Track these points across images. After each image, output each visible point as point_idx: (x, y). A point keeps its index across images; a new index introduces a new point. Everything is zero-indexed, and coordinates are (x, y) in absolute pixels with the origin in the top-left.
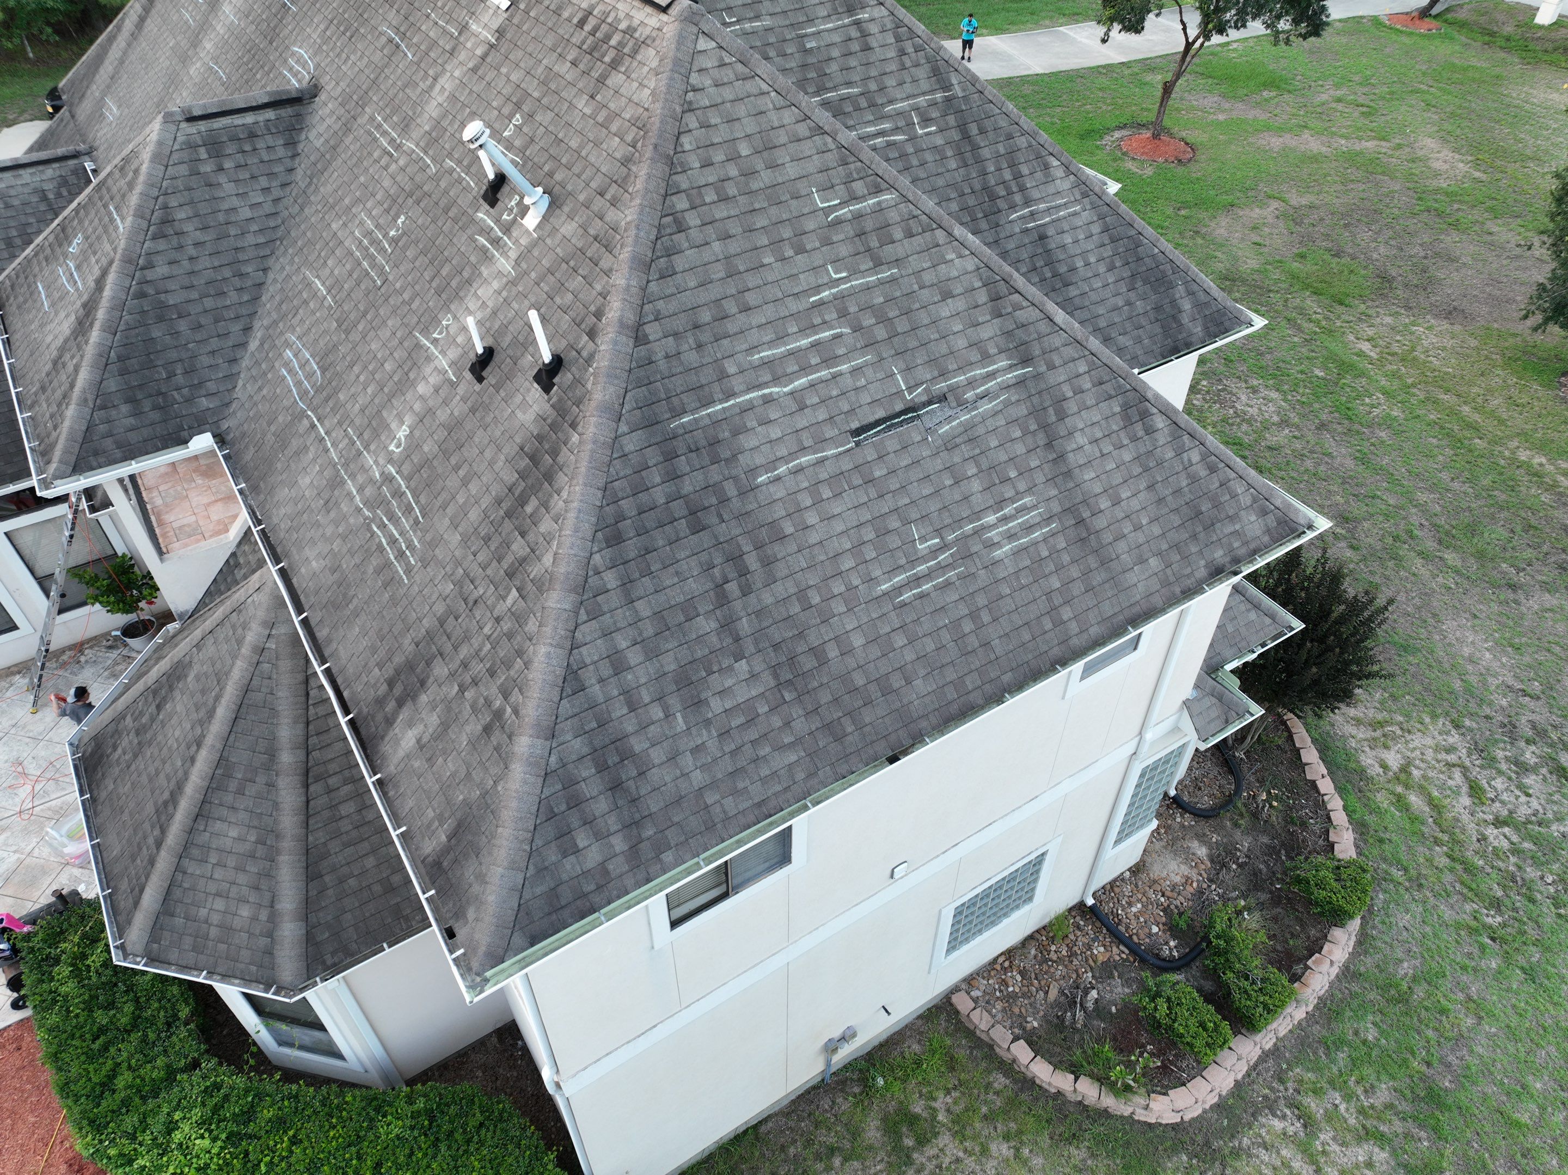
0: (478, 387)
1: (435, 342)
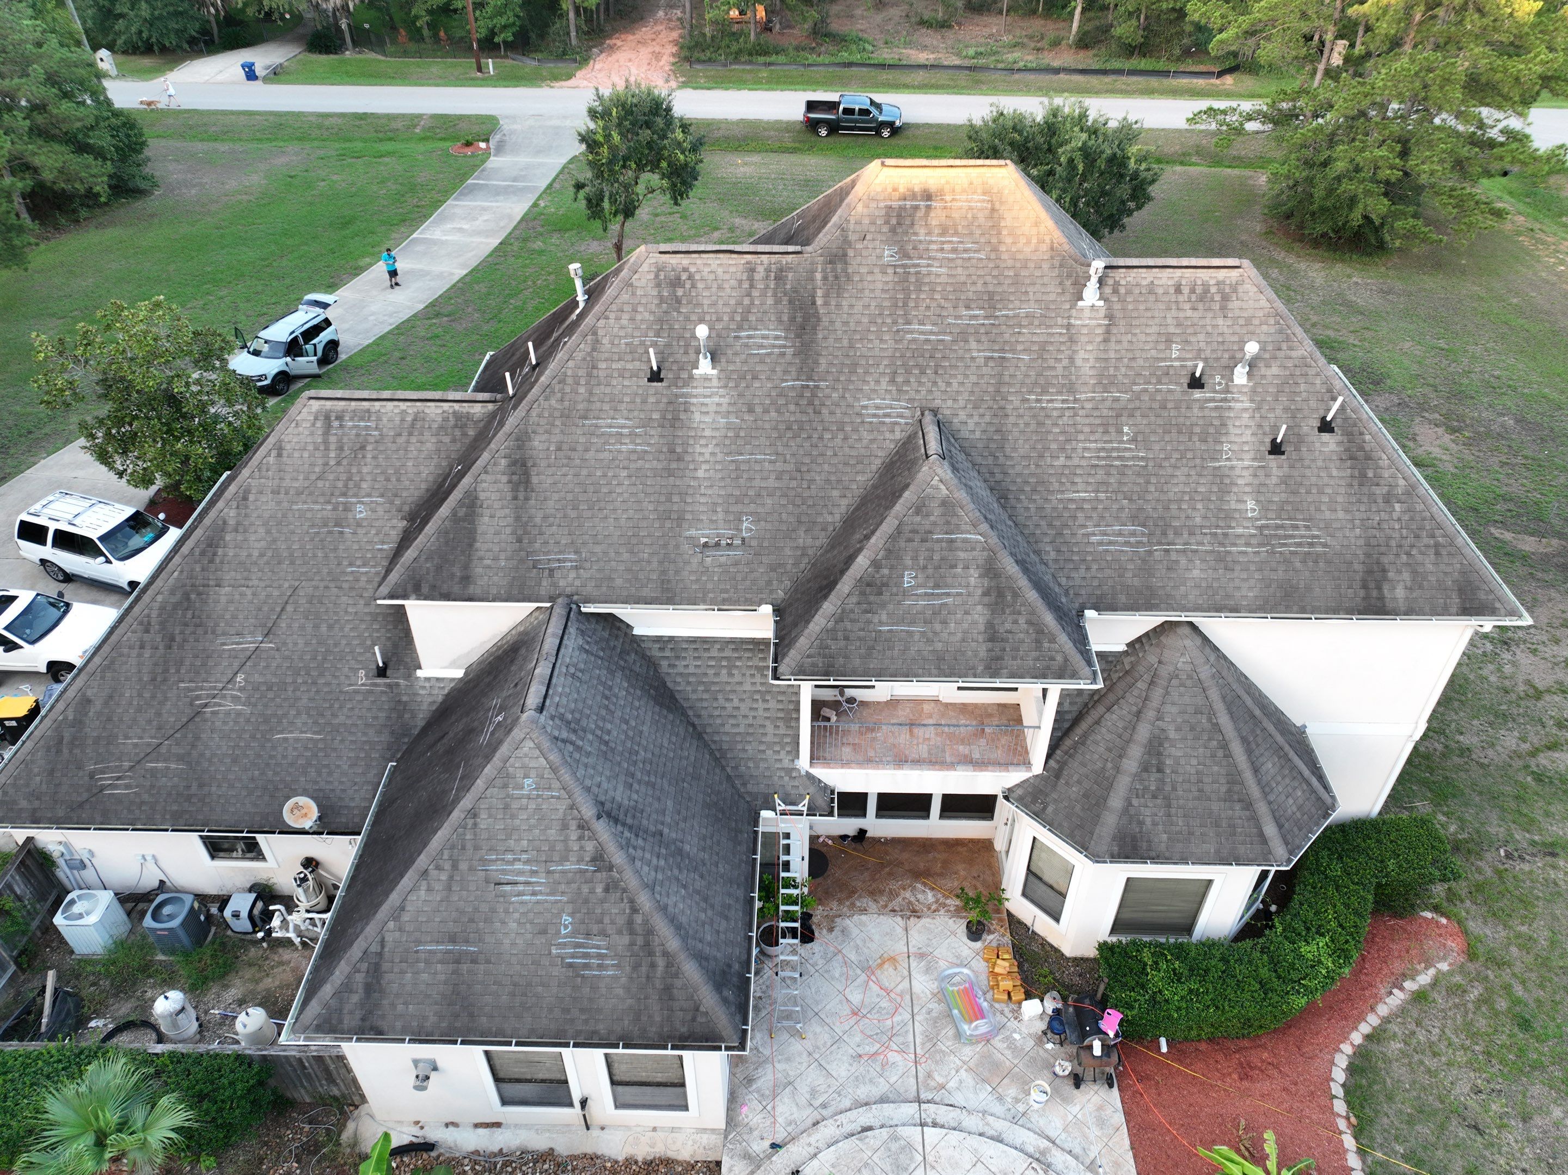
0: (1283, 457)
1: (1228, 459)
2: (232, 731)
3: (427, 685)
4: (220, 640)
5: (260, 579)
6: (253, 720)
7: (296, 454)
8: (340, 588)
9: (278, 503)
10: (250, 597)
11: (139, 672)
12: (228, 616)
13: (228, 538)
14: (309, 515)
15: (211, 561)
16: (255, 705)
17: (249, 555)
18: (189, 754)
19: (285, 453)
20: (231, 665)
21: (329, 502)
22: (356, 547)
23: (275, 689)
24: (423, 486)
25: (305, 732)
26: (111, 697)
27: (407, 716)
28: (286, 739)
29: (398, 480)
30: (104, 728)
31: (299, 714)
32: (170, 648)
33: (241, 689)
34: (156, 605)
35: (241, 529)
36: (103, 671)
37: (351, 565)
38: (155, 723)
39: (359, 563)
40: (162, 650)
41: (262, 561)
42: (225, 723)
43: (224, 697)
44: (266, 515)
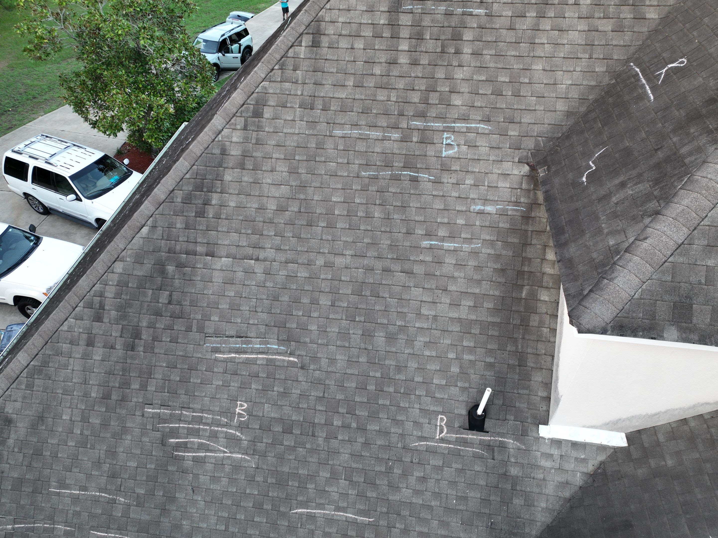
2: (225, 493)
3: (555, 452)
4: (212, 343)
5: (278, 249)
6: (259, 479)
7: (344, 44)
8: (410, 273)
9: (313, 124)
10: (260, 277)
11: (85, 382)
12: (224, 306)
13: (228, 177)
14: (361, 147)
15: (201, 214)
16: (264, 455)
17: (261, 208)
18: (158, 523)
19: (325, 41)
20: (226, 385)
21: (395, 127)
22: (438, 205)
23: (297, 431)
24: (561, 106)
25: (344, 510)
26: (41, 418)
27: (518, 502)
28: (312, 518)
29: (517, 95)
30: (29, 466)
31: (334, 476)
32: (133, 349)
33: (241, 427)
34: (113, 278)
35: (249, 165)
36: (31, 376)
37: (429, 235)
38: (106, 467)
39: (442, 232)
40: (119, 351)
41: (281, 220)
42: (214, 479)
43: (214, 436)
44: (291, 142)
